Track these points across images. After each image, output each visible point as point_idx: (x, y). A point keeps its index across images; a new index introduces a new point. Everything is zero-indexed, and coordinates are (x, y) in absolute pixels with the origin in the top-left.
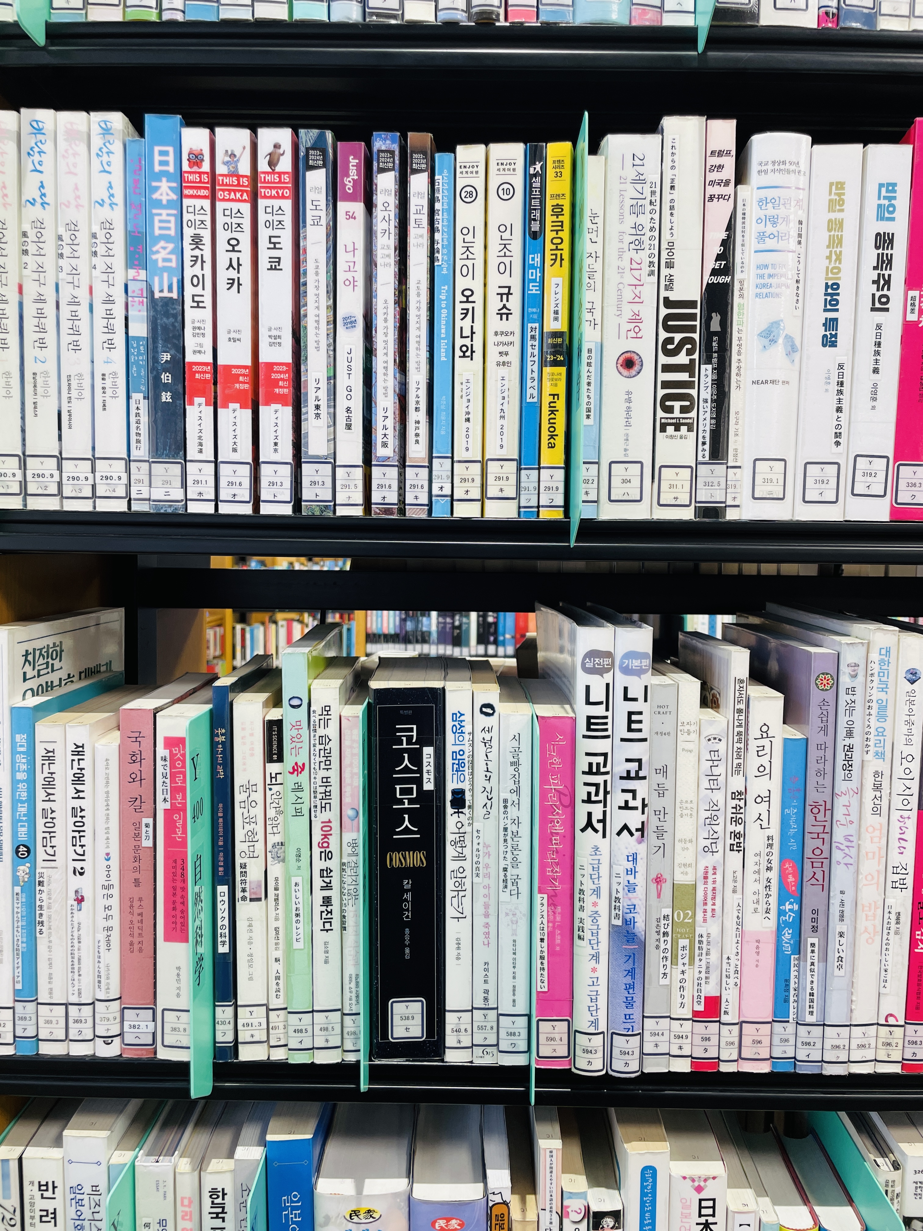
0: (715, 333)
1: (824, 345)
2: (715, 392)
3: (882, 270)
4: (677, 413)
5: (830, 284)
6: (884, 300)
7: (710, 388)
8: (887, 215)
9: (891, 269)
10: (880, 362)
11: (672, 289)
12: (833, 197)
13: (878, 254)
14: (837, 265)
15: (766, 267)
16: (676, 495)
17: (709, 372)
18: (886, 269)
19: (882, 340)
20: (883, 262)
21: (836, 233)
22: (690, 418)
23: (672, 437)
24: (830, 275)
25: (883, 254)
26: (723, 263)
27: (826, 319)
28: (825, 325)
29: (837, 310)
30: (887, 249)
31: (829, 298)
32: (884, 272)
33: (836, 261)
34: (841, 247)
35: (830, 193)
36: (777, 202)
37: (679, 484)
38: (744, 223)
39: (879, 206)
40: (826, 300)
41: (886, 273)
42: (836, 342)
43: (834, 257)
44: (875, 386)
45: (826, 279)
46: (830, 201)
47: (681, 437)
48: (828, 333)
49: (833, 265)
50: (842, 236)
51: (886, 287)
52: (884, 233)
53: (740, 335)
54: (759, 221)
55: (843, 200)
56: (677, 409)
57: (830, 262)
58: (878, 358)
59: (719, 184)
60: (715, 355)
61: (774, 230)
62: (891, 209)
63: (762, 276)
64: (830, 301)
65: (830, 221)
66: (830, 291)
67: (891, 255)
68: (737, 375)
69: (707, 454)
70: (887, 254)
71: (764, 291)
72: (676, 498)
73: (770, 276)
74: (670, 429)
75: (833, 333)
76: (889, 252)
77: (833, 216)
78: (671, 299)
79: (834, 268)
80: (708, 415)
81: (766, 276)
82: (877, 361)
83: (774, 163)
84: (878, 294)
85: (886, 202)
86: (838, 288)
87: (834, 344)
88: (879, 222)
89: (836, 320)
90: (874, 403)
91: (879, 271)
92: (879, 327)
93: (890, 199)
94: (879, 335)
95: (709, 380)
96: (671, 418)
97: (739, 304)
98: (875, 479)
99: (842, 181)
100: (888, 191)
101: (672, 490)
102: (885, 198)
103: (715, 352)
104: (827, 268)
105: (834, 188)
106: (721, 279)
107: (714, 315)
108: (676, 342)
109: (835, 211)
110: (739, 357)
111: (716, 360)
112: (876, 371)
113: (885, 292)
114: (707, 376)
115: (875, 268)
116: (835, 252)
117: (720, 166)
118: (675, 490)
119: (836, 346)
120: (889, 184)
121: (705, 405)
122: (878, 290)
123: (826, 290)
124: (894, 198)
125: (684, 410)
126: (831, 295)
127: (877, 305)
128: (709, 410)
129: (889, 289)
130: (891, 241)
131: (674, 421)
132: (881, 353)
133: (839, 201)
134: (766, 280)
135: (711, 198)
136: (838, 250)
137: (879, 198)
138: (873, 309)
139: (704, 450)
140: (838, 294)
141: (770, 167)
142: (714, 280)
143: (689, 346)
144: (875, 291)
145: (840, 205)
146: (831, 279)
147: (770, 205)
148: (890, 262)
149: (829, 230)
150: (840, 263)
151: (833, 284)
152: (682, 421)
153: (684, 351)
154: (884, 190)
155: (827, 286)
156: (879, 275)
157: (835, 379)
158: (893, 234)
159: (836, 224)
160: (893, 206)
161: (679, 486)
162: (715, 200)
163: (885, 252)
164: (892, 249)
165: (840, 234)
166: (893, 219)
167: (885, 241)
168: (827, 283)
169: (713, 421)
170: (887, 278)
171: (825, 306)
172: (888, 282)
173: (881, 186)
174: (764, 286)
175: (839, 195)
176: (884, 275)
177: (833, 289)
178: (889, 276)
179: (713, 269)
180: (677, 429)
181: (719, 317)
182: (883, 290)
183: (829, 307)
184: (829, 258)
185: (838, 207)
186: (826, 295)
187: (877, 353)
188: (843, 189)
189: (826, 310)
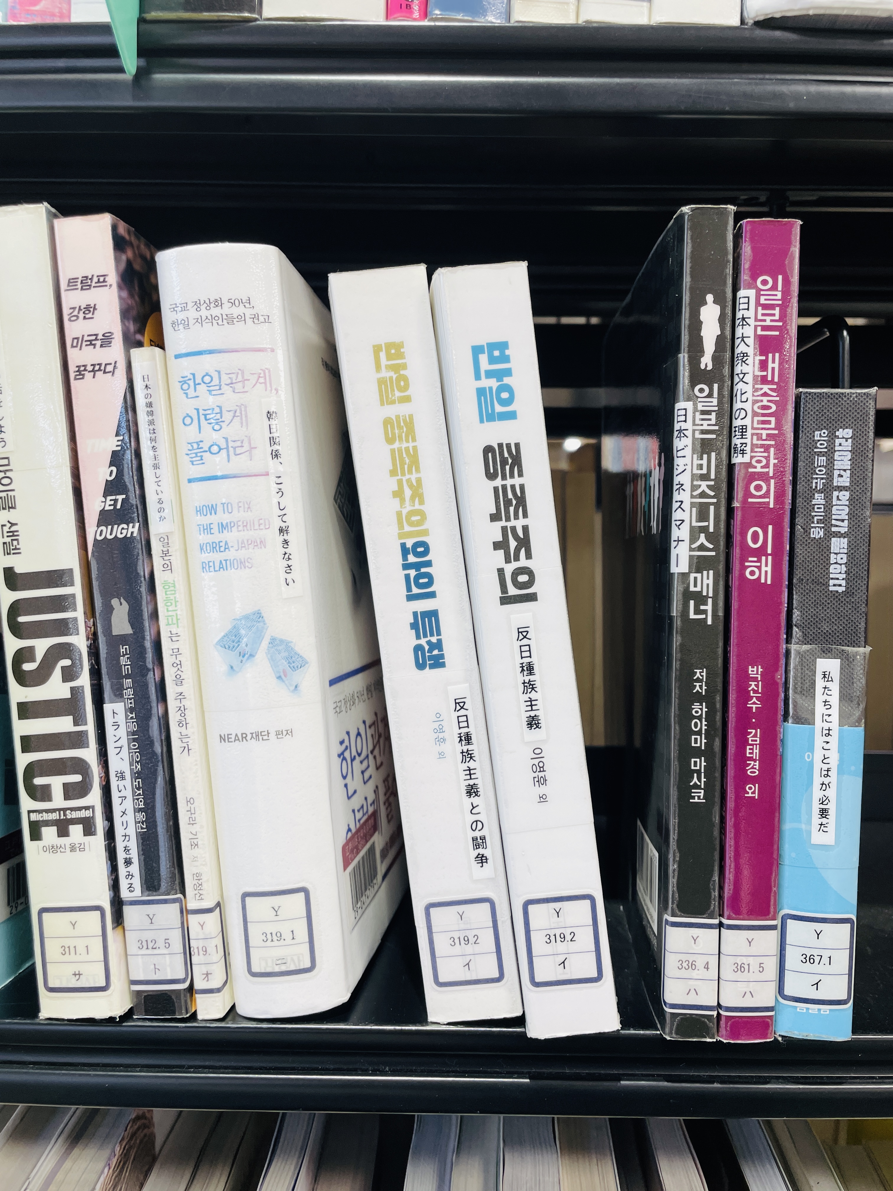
0: (123, 639)
1: (421, 666)
2: (137, 757)
3: (508, 519)
4: (58, 800)
5: (409, 545)
6: (523, 578)
7: (125, 749)
8: (499, 409)
9: (525, 515)
10: (540, 704)
11: (16, 551)
12: (385, 374)
13: (496, 489)
14: (417, 506)
15: (212, 509)
16: (76, 968)
17: (121, 718)
18: (516, 517)
19: (534, 660)
20: (508, 503)
21: (404, 445)
22: (87, 808)
23: (54, 849)
24: (407, 528)
25: (504, 487)
26: (120, 498)
27: (415, 614)
28: (414, 626)
29: (432, 595)
30: (512, 476)
31: (413, 573)
32: (513, 523)
33: (412, 498)
34: (418, 470)
35: (378, 367)
36: (216, 381)
37: (81, 945)
38: (151, 423)
39: (481, 392)
40: (407, 577)
41: (519, 524)
42: (442, 656)
43: (408, 493)
44: (538, 753)
45: (400, 536)
46: (381, 382)
47: (73, 849)
48: (423, 642)
49: (408, 508)
50: (415, 448)
51: (523, 552)
52: (500, 445)
53: (175, 645)
54: (188, 421)
55: (405, 379)
56: (57, 792)
57: (402, 501)
58: (533, 695)
59: (91, 343)
60: (128, 682)
61: (216, 437)
62: (505, 395)
63: (208, 529)
64: (417, 578)
65: (387, 422)
66: (412, 559)
67: (522, 487)
68: (180, 723)
69: (137, 882)
70: (513, 487)
71: (217, 557)
72: (78, 975)
73: (222, 527)
74: (49, 833)
75: (434, 640)
76: (517, 481)
77: (392, 411)
78: (18, 570)
79: (411, 513)
80: (129, 805)
81: (215, 527)
82: (531, 703)
83: (197, 304)
84: (509, 569)
85: (493, 383)
86: (426, 552)
87: (438, 662)
88: (486, 424)
89: (434, 614)
90: (543, 790)
91: (503, 523)
92: (523, 633)
93: (499, 375)
94: (526, 651)
95: (122, 732)
96: (47, 811)
97: (165, 583)
98: (573, 947)
99: (397, 340)
100: (492, 360)
101: (67, 958)
102: (490, 374)
103: (127, 676)
104: (399, 514)
105: (383, 355)
106: (121, 531)
107: (115, 602)
108: (39, 655)
109: (393, 402)
110: (180, 689)
111: (131, 692)
112: (533, 723)
113: (523, 562)
114: (116, 725)
115: (495, 518)
116: (409, 481)
117: (88, 308)
118: (72, 957)
119: (443, 665)
120: (492, 346)
121: (121, 783)
122: (508, 560)
123: (405, 557)
124: (508, 372)
125: (70, 791)
126: (417, 566)
127: (512, 591)
128: (129, 793)
129: (529, 556)
130: (517, 461)
131: (54, 816)
132: (538, 684)
133: (398, 380)
134: (217, 537)
135: (81, 372)
136: (414, 477)
137: (478, 377)
138: (506, 600)
139: (130, 875)
140: (429, 564)
141: (192, 314)
142: (108, 533)
143: (67, 662)
144: (502, 564)
145: (401, 390)
146: (410, 535)
147: (202, 388)
148: (521, 501)
149: (390, 440)
150: (422, 502)
151: (417, 545)
152: (70, 815)
153: (57, 674)
154: (483, 359)
155: (405, 551)
156: (504, 529)
157: (453, 731)
158: (517, 445)
159: (400, 427)
160: (508, 389)
161: (81, 949)
162: (88, 376)
163: (509, 482)
164: (521, 475)
165: (411, 445)
166: (512, 416)
167: (504, 462)
168: (403, 545)
169: (141, 816)
170: (521, 534)
171: (409, 589)
172: (524, 542)
173: (477, 350)
174: (215, 547)
175: (396, 368)
176: (513, 529)
177: (417, 554)
178: (525, 529)
179: (103, 512)
180: (63, 832)
181: (125, 606)
182: (517, 559)
183: (415, 590)
184: (398, 494)
185: (397, 394)
186: (406, 567)
187: (529, 686)
188: (401, 356)
189: (411, 598)
